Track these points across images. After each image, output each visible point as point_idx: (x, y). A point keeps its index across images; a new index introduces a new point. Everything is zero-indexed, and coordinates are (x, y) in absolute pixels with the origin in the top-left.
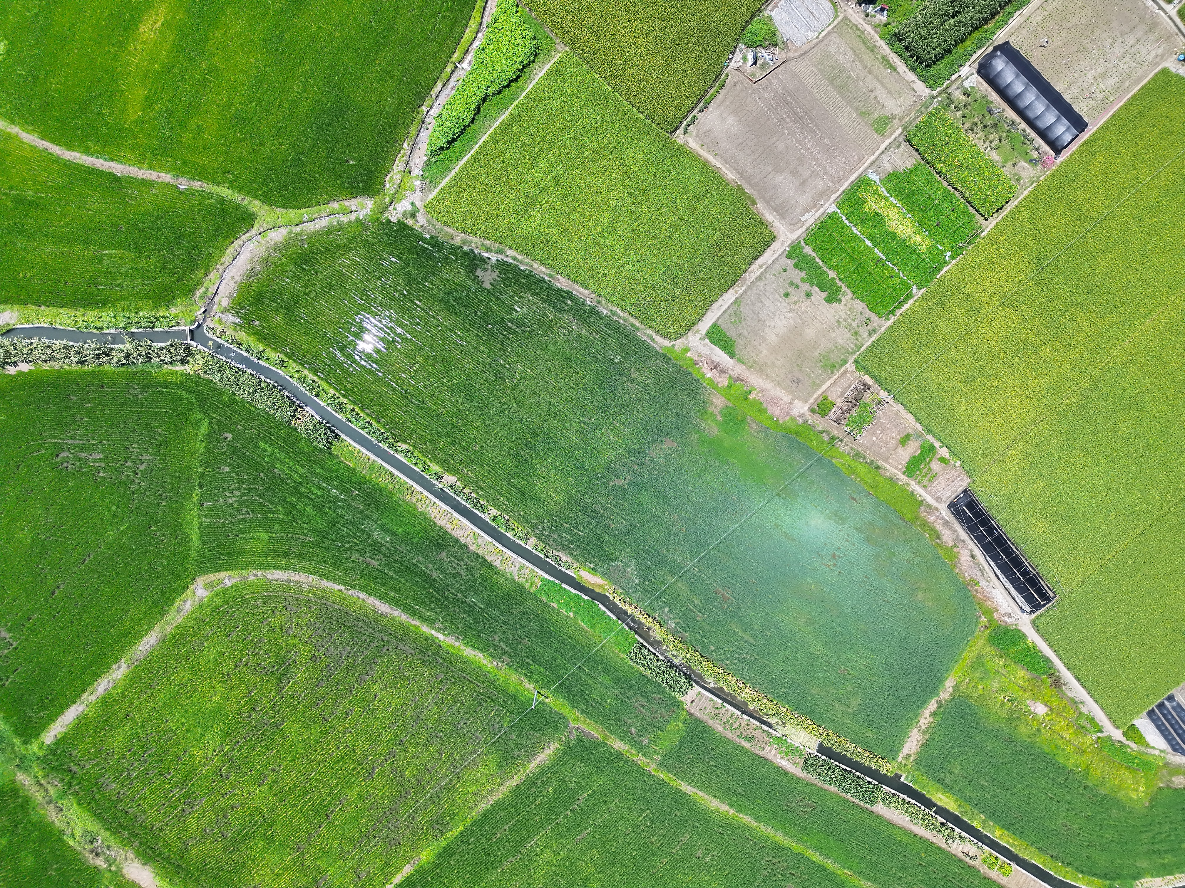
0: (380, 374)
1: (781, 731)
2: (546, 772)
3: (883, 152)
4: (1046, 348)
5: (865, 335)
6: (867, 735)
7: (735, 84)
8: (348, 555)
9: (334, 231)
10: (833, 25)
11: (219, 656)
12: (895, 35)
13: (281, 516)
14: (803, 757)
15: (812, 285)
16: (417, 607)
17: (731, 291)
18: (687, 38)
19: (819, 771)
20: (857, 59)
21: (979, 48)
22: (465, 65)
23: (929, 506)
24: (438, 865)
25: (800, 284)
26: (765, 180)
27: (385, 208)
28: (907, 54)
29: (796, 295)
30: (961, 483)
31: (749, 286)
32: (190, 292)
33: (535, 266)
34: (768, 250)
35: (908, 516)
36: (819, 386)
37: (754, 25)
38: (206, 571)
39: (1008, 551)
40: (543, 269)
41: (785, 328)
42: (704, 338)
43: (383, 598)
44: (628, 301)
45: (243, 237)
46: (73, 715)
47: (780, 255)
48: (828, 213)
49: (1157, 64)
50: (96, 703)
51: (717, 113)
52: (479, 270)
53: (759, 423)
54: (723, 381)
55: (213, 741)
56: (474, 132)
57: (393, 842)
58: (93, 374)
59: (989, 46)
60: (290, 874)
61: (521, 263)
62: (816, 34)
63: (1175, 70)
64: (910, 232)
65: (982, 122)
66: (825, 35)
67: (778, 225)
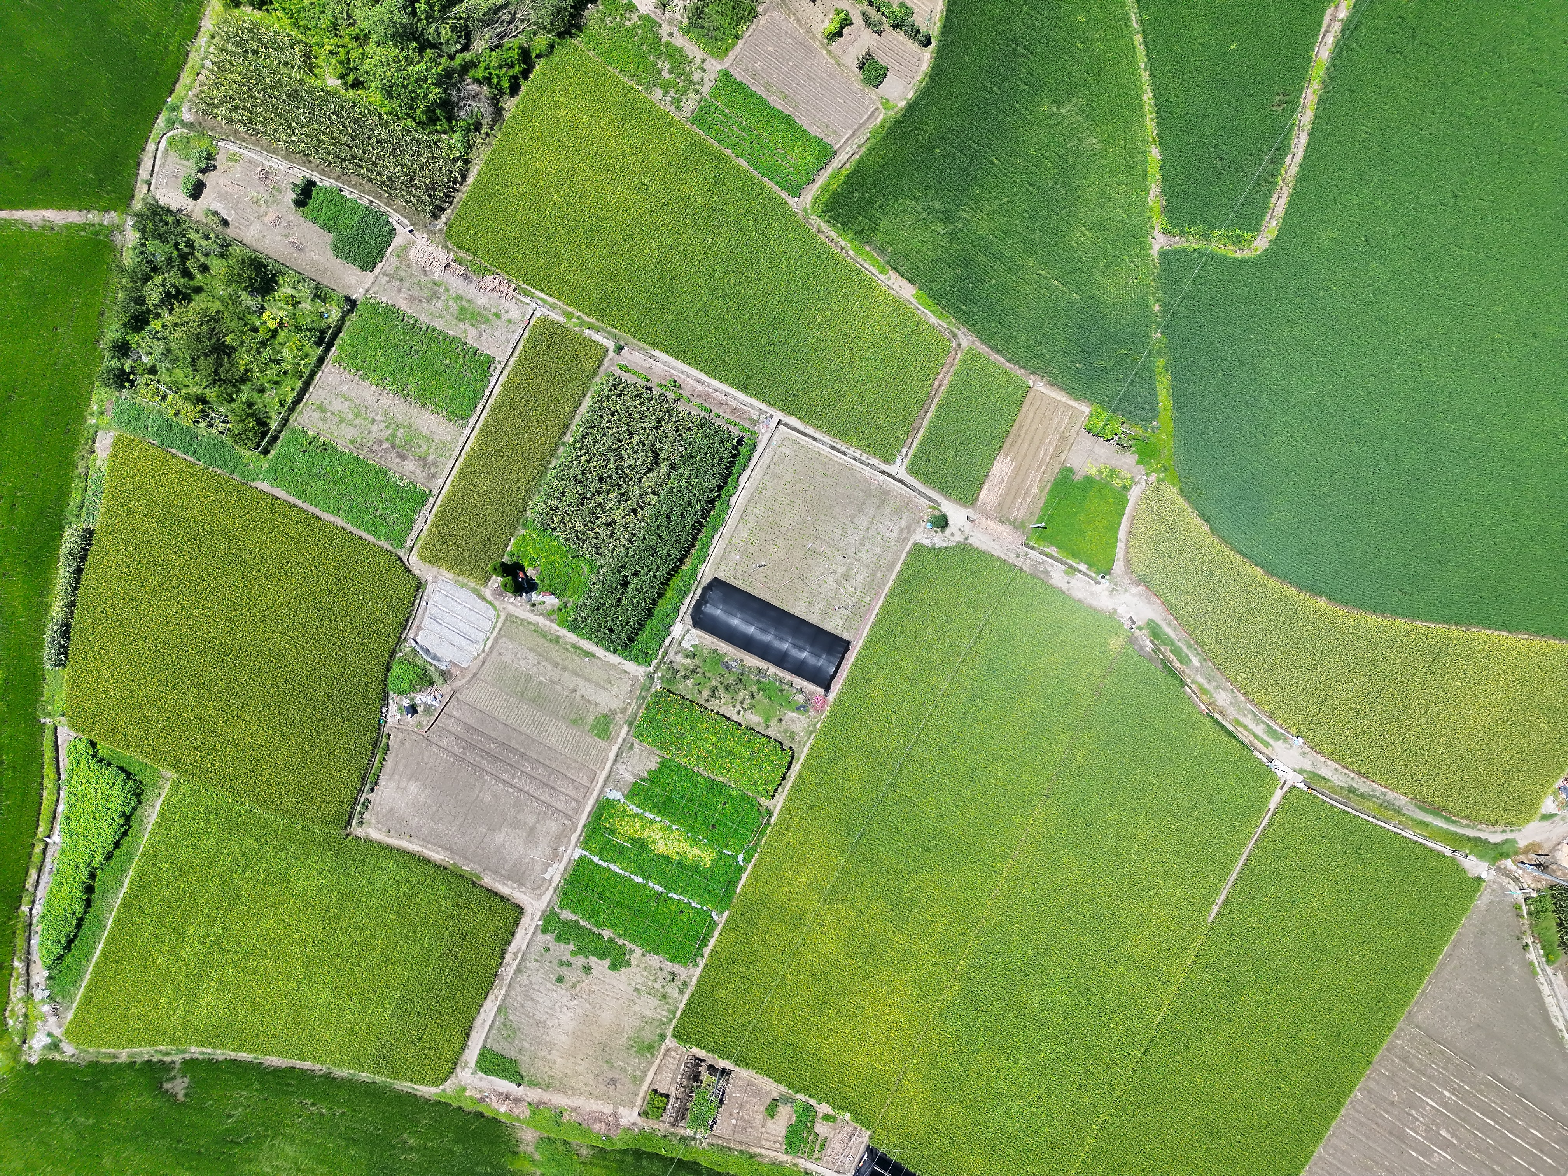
3: (615, 761)
5: (676, 994)
7: (402, 742)
10: (497, 630)
15: (587, 957)
17: (491, 997)
18: (319, 712)
20: (542, 659)
21: (686, 593)
22: (56, 838)
25: (573, 960)
26: (483, 845)
27: (19, 1051)
29: (572, 975)
30: (860, 1139)
31: (510, 986)
34: (519, 929)
36: (642, 1080)
37: (397, 668)
40: (245, 1055)
41: (574, 1022)
42: (477, 1070)
44: (364, 1058)
47: (534, 934)
48: (574, 861)
49: (906, 539)
51: (392, 785)
52: (165, 1082)
53: (587, 1148)
54: (523, 1112)
56: (96, 917)
59: (697, 588)
62: (481, 646)
63: (929, 541)
64: (684, 847)
65: (722, 683)
66: (493, 644)
67: (519, 896)
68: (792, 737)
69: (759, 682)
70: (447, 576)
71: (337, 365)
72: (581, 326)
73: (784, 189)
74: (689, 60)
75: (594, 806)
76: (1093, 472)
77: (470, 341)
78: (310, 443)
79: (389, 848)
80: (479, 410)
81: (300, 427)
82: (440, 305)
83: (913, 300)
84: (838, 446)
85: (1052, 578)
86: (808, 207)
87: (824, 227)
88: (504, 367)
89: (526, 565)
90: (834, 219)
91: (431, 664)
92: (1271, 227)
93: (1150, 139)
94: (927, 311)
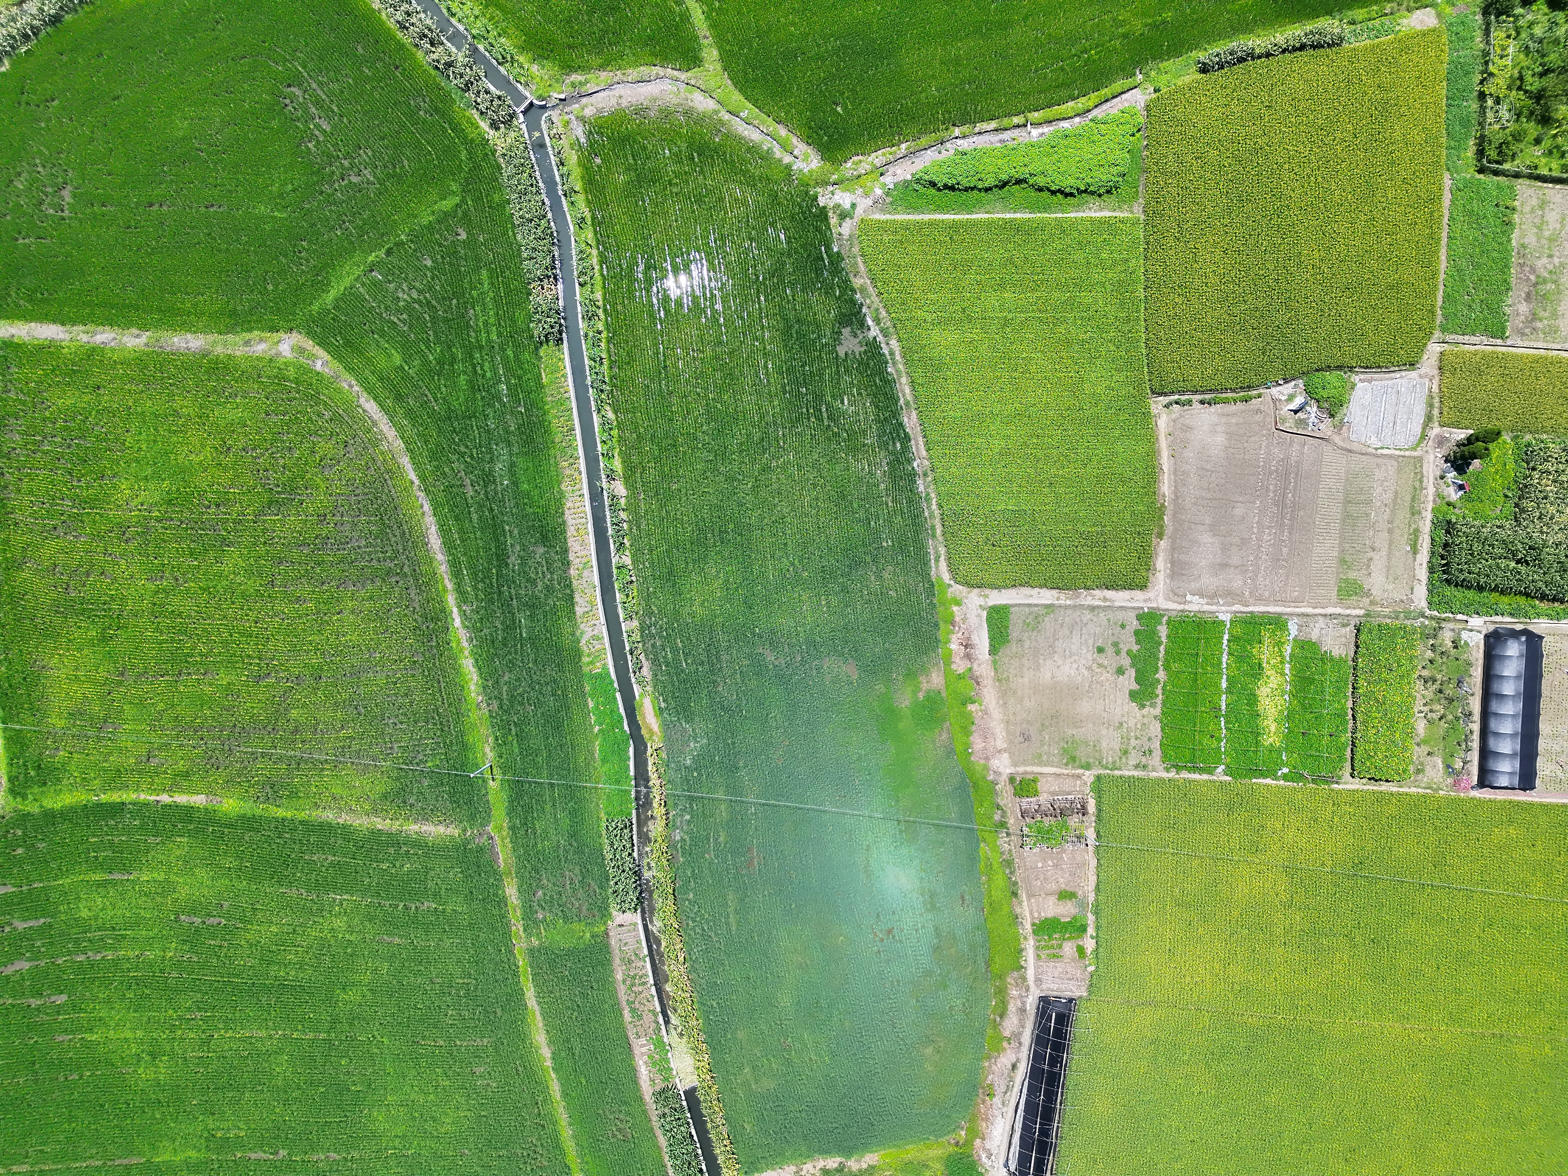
0: (659, 327)
1: (672, 1038)
2: (420, 846)
4: (1281, 950)
5: (1132, 762)
6: (746, 1125)
7: (1258, 411)
8: (454, 458)
9: (758, 154)
11: (239, 424)
12: (1449, 522)
13: (431, 358)
14: (667, 1083)
16: (465, 572)
17: (1054, 592)
18: (1259, 323)
19: (667, 1110)
20: (1391, 506)
21: (1512, 615)
22: (1035, 132)
23: (1024, 979)
24: (231, 826)
26: (1193, 526)
27: (825, 183)
28: (1440, 550)
29: (1109, 659)
30: (1074, 989)
31: (1075, 606)
32: (569, 68)
33: (904, 380)
34: (1127, 592)
35: (996, 968)
36: (1041, 764)
37: (1331, 377)
38: (311, 334)
39: (1051, 1096)
40: (907, 391)
41: (1066, 679)
42: (984, 609)
43: (444, 531)
44: (952, 501)
45: (669, 70)
46: (50, 334)
47: (1133, 608)
48: (1217, 617)
50: (82, 346)
51: (1214, 419)
52: (849, 329)
53: (951, 738)
54: (959, 666)
55: (151, 494)
56: (979, 201)
57: (213, 760)
58: (401, 46)
59: (1521, 623)
60: (88, 689)
61: (894, 364)
62: (1379, 445)
64: (1272, 713)
65: (1441, 684)
67: (1160, 580)
68: (1418, 771)
69: (1458, 718)
70: (1433, 386)
75: (1274, 613)
78: (1507, 208)
79: (1154, 442)
81: (1517, 191)
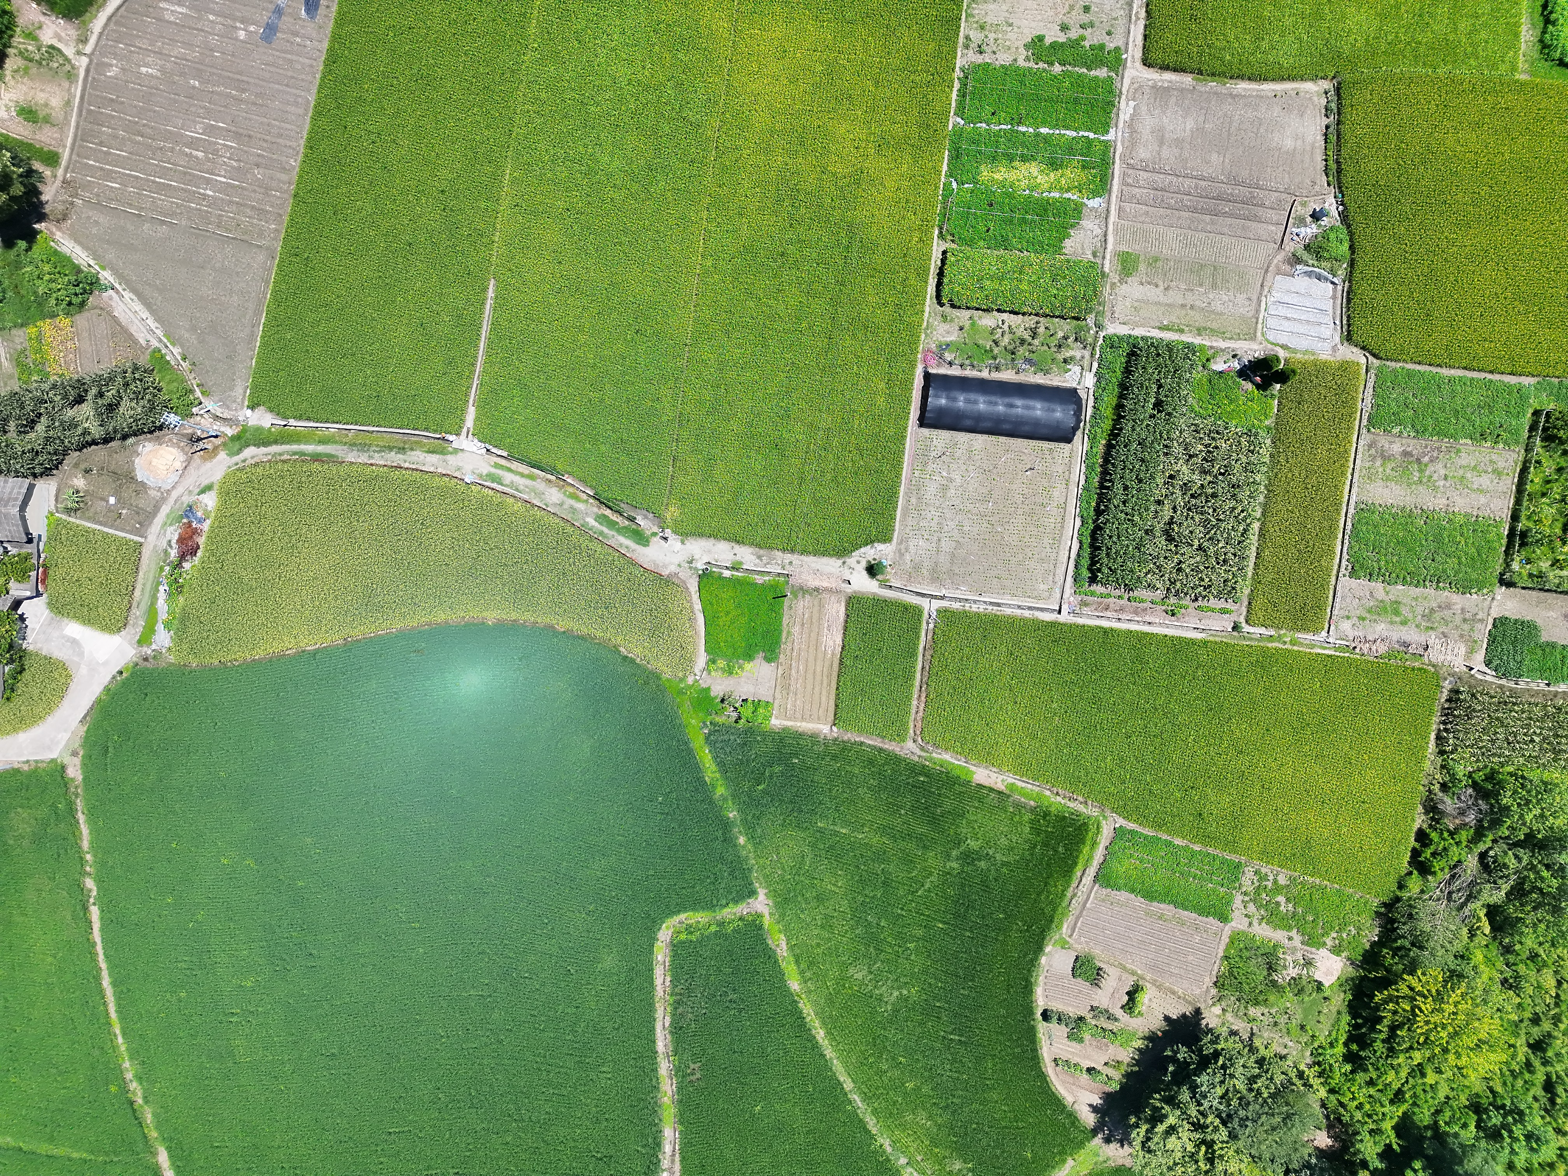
5: (972, 34)
15: (1069, 39)
20: (1207, 309)
25: (1081, 32)
29: (1077, 17)
48: (1112, 128)
51: (1309, 139)
59: (1085, 424)
62: (1270, 302)
63: (879, 549)
64: (1013, 176)
65: (1030, 344)
66: (1260, 305)
67: (1152, 75)
68: (944, 317)
69: (995, 358)
70: (1325, 356)
71: (1497, 518)
72: (1279, 636)
73: (1132, 832)
74: (1265, 920)
75: (1111, 184)
76: (748, 666)
77: (1380, 586)
78: (1498, 436)
79: (1291, 78)
80: (1349, 523)
81: (1512, 448)
82: (1419, 610)
83: (973, 768)
84: (995, 608)
85: (752, 553)
86: (1104, 822)
87: (1081, 808)
88: (1338, 572)
89: (1256, 392)
90: (1074, 820)
91: (1313, 266)
92: (661, 954)
93: (803, 996)
94: (956, 762)
